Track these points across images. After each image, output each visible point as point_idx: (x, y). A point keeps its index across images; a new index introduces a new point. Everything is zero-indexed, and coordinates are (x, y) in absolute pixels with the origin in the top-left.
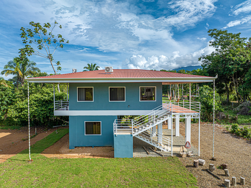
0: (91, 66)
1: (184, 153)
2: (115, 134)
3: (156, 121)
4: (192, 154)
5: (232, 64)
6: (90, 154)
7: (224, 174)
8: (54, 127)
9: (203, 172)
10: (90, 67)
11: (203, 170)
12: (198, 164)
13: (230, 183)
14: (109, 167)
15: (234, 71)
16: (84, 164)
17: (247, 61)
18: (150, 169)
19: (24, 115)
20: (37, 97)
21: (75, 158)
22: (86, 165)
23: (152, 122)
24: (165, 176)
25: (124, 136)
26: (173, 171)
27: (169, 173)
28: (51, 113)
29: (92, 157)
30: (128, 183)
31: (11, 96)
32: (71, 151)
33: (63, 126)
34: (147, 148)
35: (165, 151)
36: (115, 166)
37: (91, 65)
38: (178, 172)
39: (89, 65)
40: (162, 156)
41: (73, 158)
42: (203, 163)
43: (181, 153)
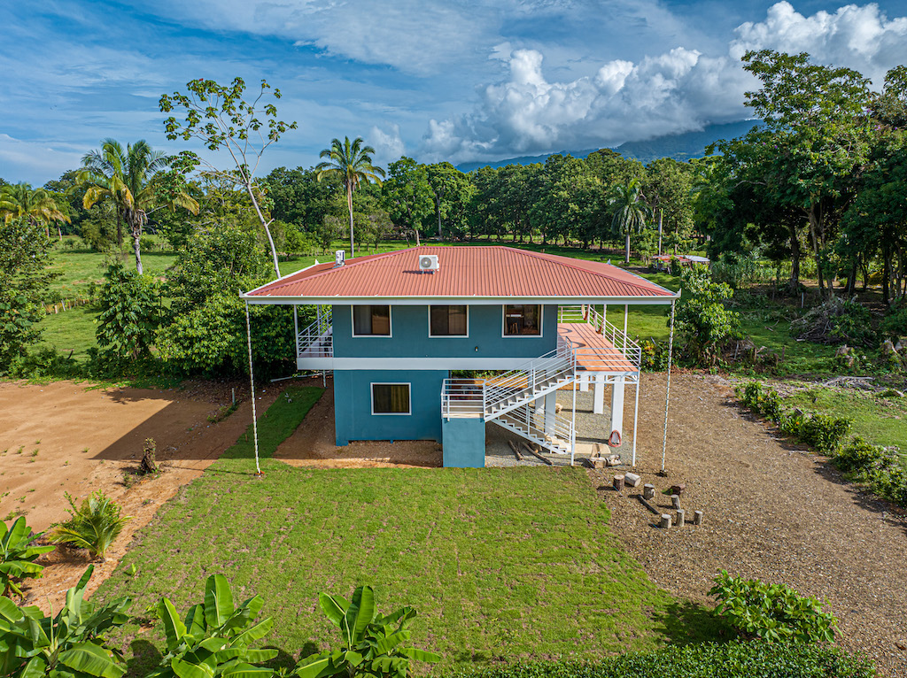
0: (343, 148)
1: (600, 459)
2: (444, 415)
3: (538, 387)
4: (617, 462)
5: (810, 176)
6: (388, 459)
7: (671, 504)
8: (272, 381)
9: (629, 500)
10: (341, 150)
11: (631, 496)
12: (622, 484)
13: (670, 522)
14: (434, 488)
15: (814, 199)
16: (378, 480)
17: (857, 167)
18: (520, 492)
19: (200, 355)
20: (229, 307)
21: (356, 467)
22: (383, 482)
23: (530, 391)
24: (549, 507)
25: (465, 421)
26: (568, 498)
27: (559, 501)
28: (270, 348)
29: (393, 465)
30: (473, 518)
31: (146, 297)
32: (340, 452)
33: (297, 379)
34: (518, 445)
35: (559, 452)
36: (446, 486)
37: (343, 142)
38: (577, 499)
39: (336, 143)
40: (550, 464)
41: (350, 467)
42: (634, 482)
43: (593, 459)
